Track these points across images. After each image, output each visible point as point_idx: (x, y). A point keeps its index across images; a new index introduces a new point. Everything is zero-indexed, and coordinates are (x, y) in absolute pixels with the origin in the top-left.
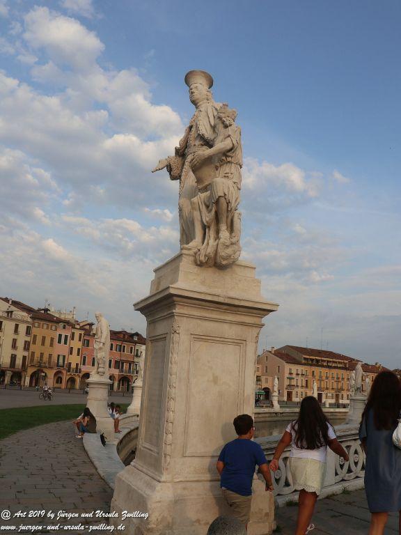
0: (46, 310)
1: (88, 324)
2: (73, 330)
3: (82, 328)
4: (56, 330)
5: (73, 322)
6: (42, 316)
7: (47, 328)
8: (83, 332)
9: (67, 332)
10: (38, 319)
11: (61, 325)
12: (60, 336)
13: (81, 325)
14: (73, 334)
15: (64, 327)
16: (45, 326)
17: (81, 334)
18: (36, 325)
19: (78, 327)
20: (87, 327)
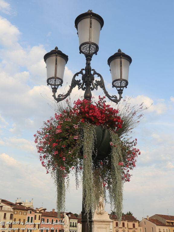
0: (20, 203)
1: (43, 210)
2: (36, 214)
3: (40, 212)
4: (26, 215)
5: (35, 209)
6: (18, 207)
7: (22, 214)
8: (41, 215)
9: (32, 215)
10: (16, 209)
11: (29, 211)
12: (29, 217)
13: (40, 210)
14: (36, 216)
15: (31, 213)
16: (20, 213)
17: (40, 216)
18: (16, 213)
19: (38, 212)
20: (43, 211)
